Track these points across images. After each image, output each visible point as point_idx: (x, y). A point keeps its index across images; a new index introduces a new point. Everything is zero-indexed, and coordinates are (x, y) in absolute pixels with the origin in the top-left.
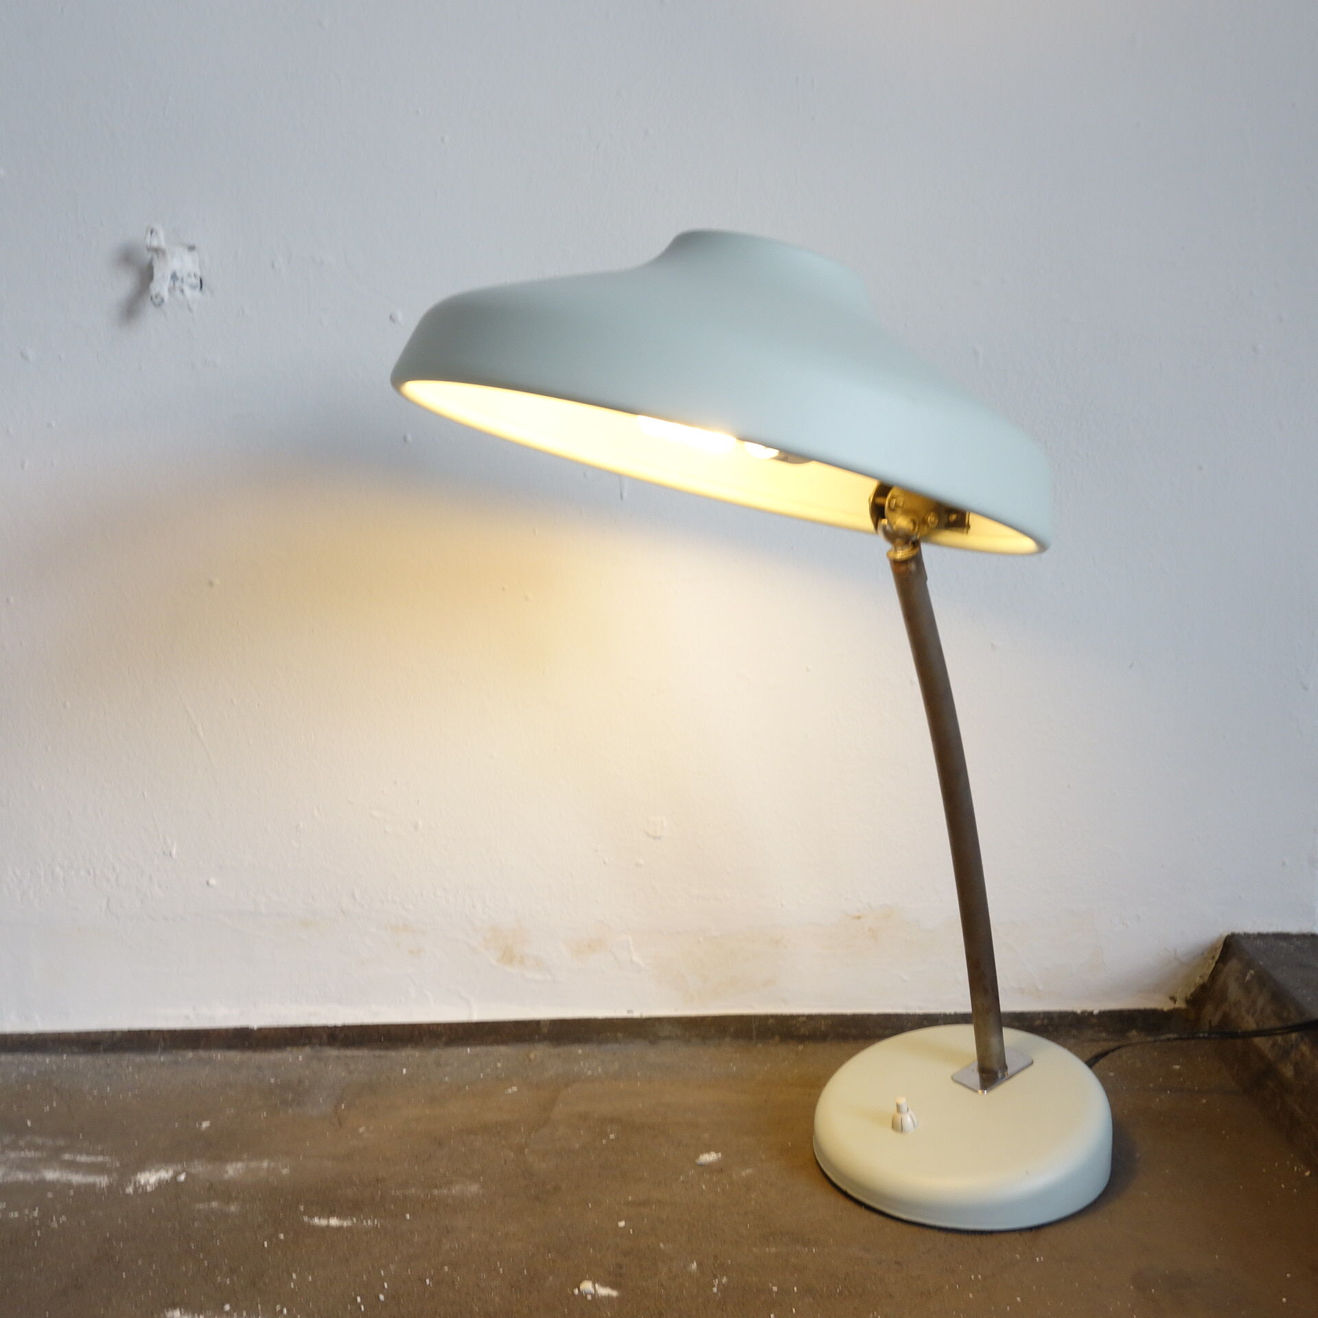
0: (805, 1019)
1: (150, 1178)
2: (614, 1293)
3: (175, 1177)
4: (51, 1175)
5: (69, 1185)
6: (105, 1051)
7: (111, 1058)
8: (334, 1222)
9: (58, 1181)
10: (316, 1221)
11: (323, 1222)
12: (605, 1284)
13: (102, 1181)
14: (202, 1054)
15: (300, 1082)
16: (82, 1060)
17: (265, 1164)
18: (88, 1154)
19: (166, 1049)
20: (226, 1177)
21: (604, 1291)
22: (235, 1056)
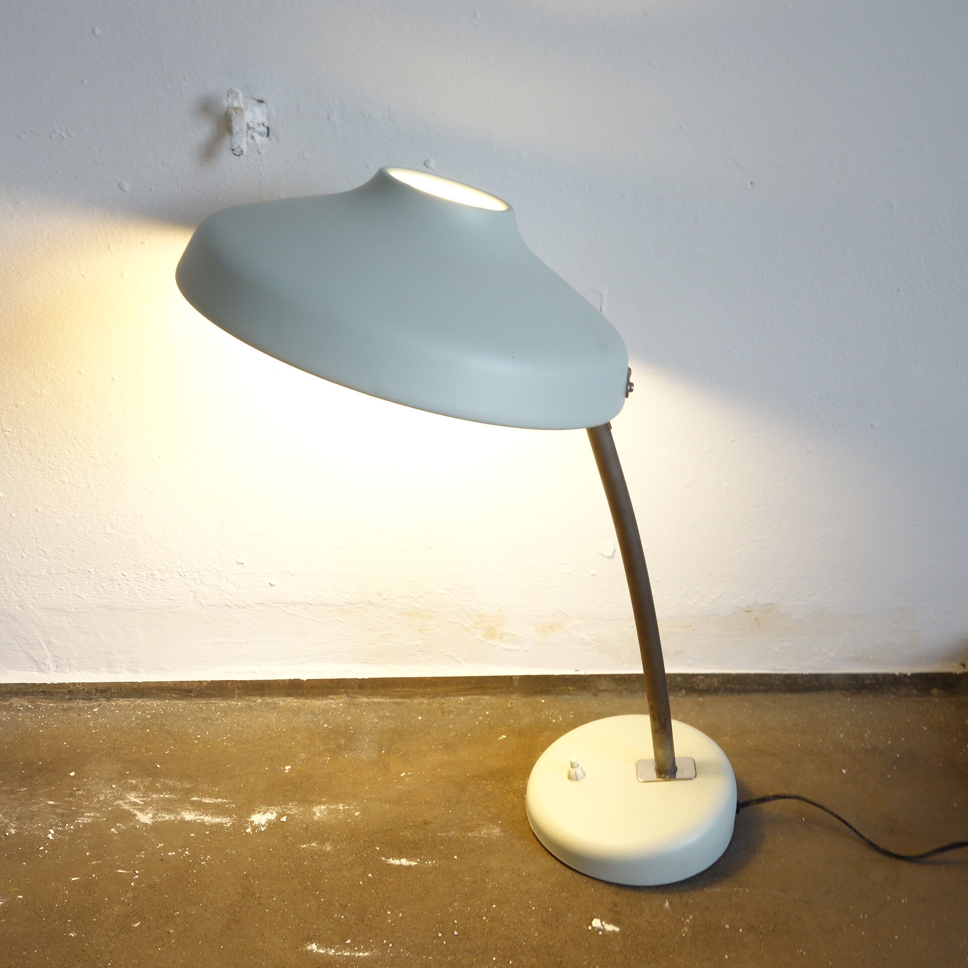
0: (703, 677)
1: (260, 819)
2: (617, 929)
3: (278, 818)
4: (189, 816)
5: (202, 824)
6: (196, 697)
7: (201, 703)
8: (404, 862)
9: (195, 821)
10: (391, 861)
11: (397, 862)
12: (610, 922)
13: (227, 821)
14: (269, 700)
15: (347, 728)
16: (181, 703)
17: (341, 807)
18: (210, 796)
19: (241, 696)
20: (316, 818)
21: (610, 928)
22: (292, 702)
